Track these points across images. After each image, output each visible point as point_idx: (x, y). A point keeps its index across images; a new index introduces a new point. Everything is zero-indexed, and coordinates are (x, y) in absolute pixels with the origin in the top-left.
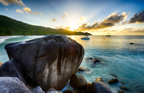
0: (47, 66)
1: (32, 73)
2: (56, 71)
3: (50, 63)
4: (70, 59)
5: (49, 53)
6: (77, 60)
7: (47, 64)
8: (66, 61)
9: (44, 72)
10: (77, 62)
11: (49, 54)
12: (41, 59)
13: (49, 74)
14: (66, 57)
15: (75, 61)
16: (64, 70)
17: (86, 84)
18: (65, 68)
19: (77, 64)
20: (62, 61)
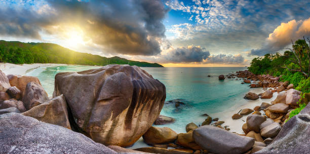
0: (111, 117)
1: (83, 122)
2: (123, 124)
3: (117, 112)
4: (149, 105)
5: (117, 96)
6: (158, 107)
7: (112, 114)
8: (142, 110)
9: (106, 125)
11: (118, 98)
12: (103, 106)
13: (111, 128)
14: (142, 103)
16: (137, 123)
18: (139, 120)
20: (135, 109)
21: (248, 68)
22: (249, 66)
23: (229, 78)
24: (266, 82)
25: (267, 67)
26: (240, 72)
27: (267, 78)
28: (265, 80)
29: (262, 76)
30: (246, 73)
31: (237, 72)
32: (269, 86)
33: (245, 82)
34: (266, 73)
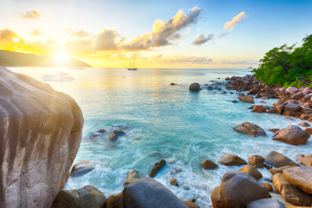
4: (42, 147)
6: (66, 146)
10: (67, 151)
15: (61, 150)
17: (103, 202)
18: (24, 185)
19: (66, 157)
21: (255, 70)
22: (257, 67)
23: (210, 88)
24: (296, 106)
25: (307, 69)
26: (234, 78)
27: (302, 96)
28: (292, 100)
29: (287, 90)
30: (247, 82)
31: (227, 79)
32: (303, 116)
33: (240, 100)
34: (300, 83)
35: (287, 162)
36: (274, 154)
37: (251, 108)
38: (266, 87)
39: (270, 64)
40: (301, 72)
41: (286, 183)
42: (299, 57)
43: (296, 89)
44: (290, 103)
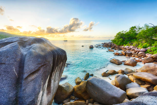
0: (42, 87)
5: (43, 65)
7: (42, 84)
14: (57, 66)
16: (54, 84)
18: (54, 81)
20: (53, 72)
21: (112, 40)
23: (97, 47)
24: (130, 52)
25: (131, 39)
26: (105, 43)
27: (130, 49)
28: (128, 50)
29: (125, 47)
30: (110, 45)
31: (102, 44)
32: (133, 56)
33: (109, 51)
34: (129, 44)
35: (132, 72)
36: (127, 69)
37: (114, 54)
38: (117, 46)
39: (118, 38)
40: (129, 41)
41: (135, 78)
42: (128, 35)
43: (128, 47)
44: (127, 51)
